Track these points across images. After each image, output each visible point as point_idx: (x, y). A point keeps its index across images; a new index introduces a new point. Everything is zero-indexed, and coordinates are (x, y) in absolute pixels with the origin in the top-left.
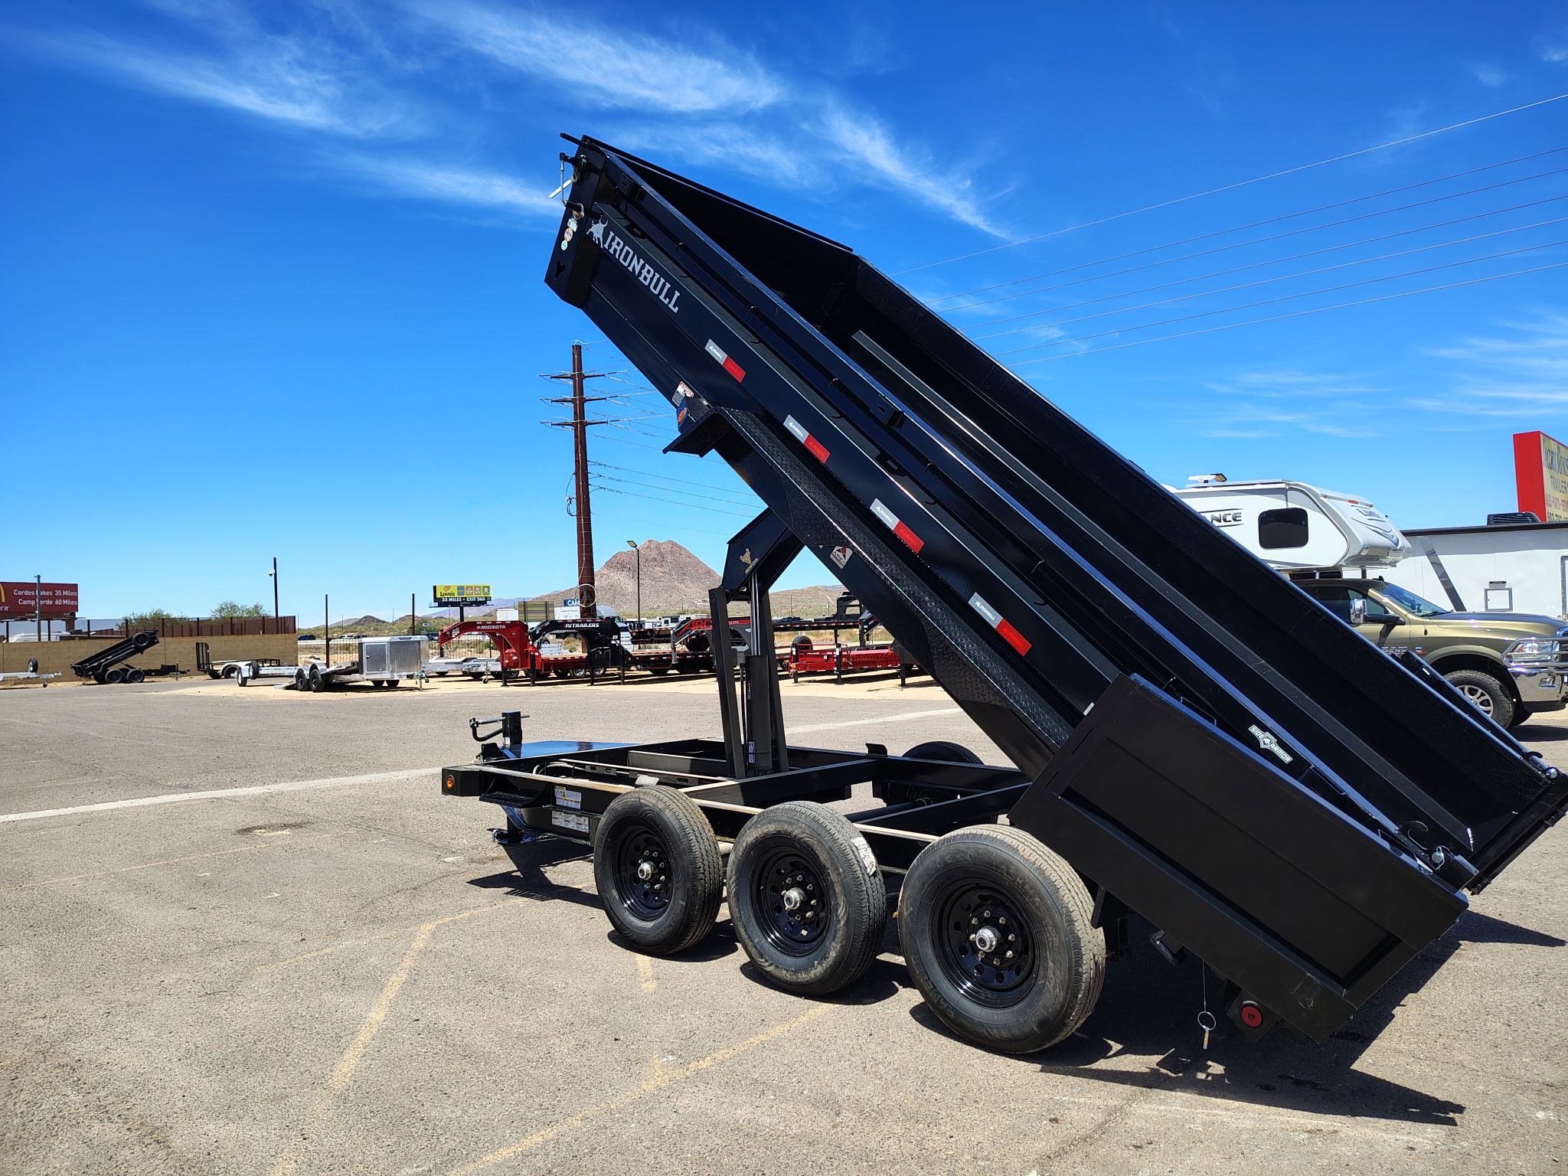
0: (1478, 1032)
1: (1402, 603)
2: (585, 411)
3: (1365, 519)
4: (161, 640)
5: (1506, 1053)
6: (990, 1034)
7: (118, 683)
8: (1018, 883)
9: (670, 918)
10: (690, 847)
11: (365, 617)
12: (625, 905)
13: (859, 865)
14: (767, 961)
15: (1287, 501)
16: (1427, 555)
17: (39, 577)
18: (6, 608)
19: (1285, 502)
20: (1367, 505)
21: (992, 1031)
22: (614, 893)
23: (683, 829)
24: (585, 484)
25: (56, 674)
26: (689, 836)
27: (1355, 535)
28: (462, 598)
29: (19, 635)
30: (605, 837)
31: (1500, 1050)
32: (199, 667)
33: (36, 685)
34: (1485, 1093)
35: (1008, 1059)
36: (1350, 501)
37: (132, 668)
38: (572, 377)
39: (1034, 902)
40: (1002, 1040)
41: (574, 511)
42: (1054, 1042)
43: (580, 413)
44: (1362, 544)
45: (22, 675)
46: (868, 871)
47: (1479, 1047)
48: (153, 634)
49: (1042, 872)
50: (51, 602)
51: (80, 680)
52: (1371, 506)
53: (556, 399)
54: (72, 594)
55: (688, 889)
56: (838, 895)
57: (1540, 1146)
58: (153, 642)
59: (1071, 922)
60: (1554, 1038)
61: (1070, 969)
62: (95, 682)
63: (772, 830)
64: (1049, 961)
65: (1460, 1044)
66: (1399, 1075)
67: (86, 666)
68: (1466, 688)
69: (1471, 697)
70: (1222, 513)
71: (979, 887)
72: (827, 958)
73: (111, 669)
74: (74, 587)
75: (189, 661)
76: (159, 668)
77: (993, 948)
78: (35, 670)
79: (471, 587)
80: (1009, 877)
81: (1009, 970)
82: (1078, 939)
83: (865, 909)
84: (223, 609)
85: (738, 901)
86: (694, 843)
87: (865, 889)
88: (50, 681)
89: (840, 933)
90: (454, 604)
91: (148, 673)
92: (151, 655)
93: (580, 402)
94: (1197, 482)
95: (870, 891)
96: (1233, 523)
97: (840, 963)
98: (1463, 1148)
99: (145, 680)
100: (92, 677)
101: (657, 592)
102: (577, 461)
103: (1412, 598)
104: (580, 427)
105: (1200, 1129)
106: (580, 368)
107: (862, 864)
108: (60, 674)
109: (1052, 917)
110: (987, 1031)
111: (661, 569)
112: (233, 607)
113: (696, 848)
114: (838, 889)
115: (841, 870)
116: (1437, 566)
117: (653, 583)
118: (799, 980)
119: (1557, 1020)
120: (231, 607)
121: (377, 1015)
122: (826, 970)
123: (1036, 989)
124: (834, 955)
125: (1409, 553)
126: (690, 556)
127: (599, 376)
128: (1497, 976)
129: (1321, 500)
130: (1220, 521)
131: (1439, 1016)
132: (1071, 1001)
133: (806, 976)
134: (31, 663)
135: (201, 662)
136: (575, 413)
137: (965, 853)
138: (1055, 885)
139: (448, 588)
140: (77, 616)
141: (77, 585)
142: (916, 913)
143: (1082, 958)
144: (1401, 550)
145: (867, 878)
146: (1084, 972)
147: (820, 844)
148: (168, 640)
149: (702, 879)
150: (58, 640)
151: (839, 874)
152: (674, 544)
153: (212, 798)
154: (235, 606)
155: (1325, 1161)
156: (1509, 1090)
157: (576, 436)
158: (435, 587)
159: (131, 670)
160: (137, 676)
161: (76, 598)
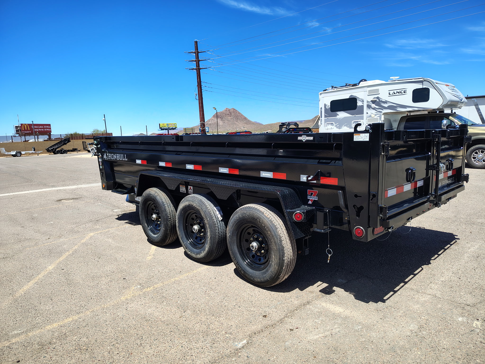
0: (446, 281)
1: (462, 121)
2: (200, 65)
3: (450, 91)
4: (71, 141)
5: (455, 291)
6: (254, 280)
7: (60, 154)
8: (263, 226)
9: (161, 234)
10: (165, 209)
11: (141, 134)
12: (149, 228)
13: (215, 217)
14: (188, 250)
15: (423, 85)
16: (475, 106)
17: (33, 121)
18: (30, 132)
19: (422, 86)
20: (453, 87)
21: (255, 279)
22: (146, 224)
23: (163, 202)
24: (201, 89)
25: (41, 151)
26: (165, 205)
27: (446, 98)
28: (168, 127)
29: (32, 140)
30: (141, 205)
31: (453, 289)
32: (84, 149)
33: (36, 155)
34: (441, 309)
35: (260, 289)
36: (446, 85)
37: (64, 149)
38: (195, 53)
39: (268, 233)
40: (258, 282)
41: (198, 98)
42: (275, 284)
43: (198, 65)
44: (448, 100)
45: (31, 152)
46: (219, 219)
47: (445, 288)
48: (68, 139)
49: (271, 222)
50: (43, 130)
51: (49, 153)
52: (454, 87)
53: (190, 61)
54: (49, 127)
55: (165, 224)
56: (208, 228)
57: (456, 334)
58: (69, 141)
59: (281, 241)
60: (476, 284)
61: (280, 259)
62: (53, 154)
63: (187, 204)
64: (273, 255)
65: (437, 286)
66: (408, 300)
67: (49, 149)
68: (480, 150)
69: (482, 154)
70: (400, 90)
71: (252, 227)
72: (205, 250)
73: (57, 150)
74: (49, 125)
75: (81, 147)
76: (72, 149)
77: (256, 249)
78: (34, 150)
79: (171, 124)
80: (260, 224)
81: (263, 257)
82: (283, 247)
83: (217, 233)
84: (94, 131)
85: (179, 229)
86: (167, 208)
87: (217, 226)
88: (40, 154)
89: (209, 242)
90: (166, 129)
91: (69, 151)
92: (69, 145)
93: (198, 62)
94: (393, 79)
95: (219, 227)
96: (404, 94)
97: (209, 252)
98: (423, 334)
99: (68, 153)
100: (52, 152)
101: (229, 125)
102: (198, 82)
103: (465, 120)
104: (198, 70)
105: (320, 322)
106: (197, 49)
107: (217, 217)
108: (42, 151)
109: (274, 239)
110: (254, 279)
111: (230, 118)
112: (98, 131)
113: (168, 210)
114: (207, 226)
115: (208, 219)
116: (478, 110)
117: (228, 122)
118: (197, 257)
119: (480, 276)
120: (97, 131)
121: (50, 268)
122: (205, 254)
123: (269, 265)
124: (207, 249)
125: (467, 105)
126: (239, 113)
127: (204, 52)
128: (462, 257)
129: (435, 85)
130: (399, 93)
131: (433, 274)
132: (280, 270)
133: (199, 256)
134: (33, 148)
135: (84, 147)
136: (197, 66)
137: (246, 214)
138: (276, 227)
139: (164, 124)
140: (51, 134)
141: (50, 124)
142: (231, 236)
143: (284, 254)
144: (463, 103)
145: (218, 222)
146: (285, 259)
147: (202, 209)
148: (74, 140)
149: (170, 220)
150: (43, 141)
151: (208, 221)
152: (234, 109)
153: (57, 190)
154: (98, 130)
155: (364, 339)
156: (451, 307)
157: (197, 74)
158: (160, 124)
159: (63, 150)
160: (65, 152)
161: (50, 128)
